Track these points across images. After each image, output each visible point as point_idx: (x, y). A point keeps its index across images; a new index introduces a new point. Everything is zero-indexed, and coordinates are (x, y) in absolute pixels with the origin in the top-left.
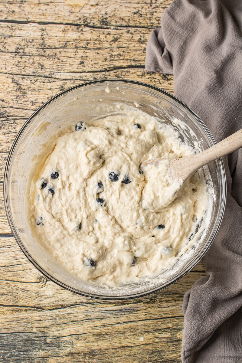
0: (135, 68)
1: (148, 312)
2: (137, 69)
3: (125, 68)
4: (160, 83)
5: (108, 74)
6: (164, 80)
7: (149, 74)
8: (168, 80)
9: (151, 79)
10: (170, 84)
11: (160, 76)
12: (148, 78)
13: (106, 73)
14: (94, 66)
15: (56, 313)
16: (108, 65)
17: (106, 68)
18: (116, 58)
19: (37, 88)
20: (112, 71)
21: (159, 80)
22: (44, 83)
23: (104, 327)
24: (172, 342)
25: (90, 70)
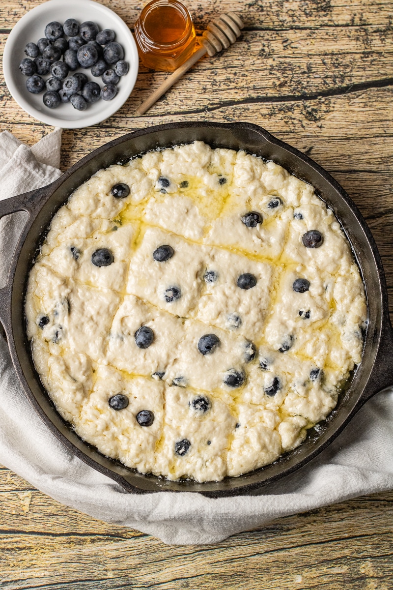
0: (258, 102)
1: (307, 531)
2: (260, 103)
3: (239, 102)
4: (303, 127)
5: (211, 115)
6: (310, 120)
7: (282, 112)
8: (316, 120)
9: (286, 120)
10: (321, 127)
11: (302, 113)
12: (282, 119)
13: (207, 114)
14: (185, 103)
15: (146, 543)
16: (209, 100)
17: (206, 104)
18: (223, 87)
19: (87, 147)
20: (217, 110)
21: (300, 121)
22: (99, 138)
23: (231, 562)
24: (353, 580)
25: (179, 110)
